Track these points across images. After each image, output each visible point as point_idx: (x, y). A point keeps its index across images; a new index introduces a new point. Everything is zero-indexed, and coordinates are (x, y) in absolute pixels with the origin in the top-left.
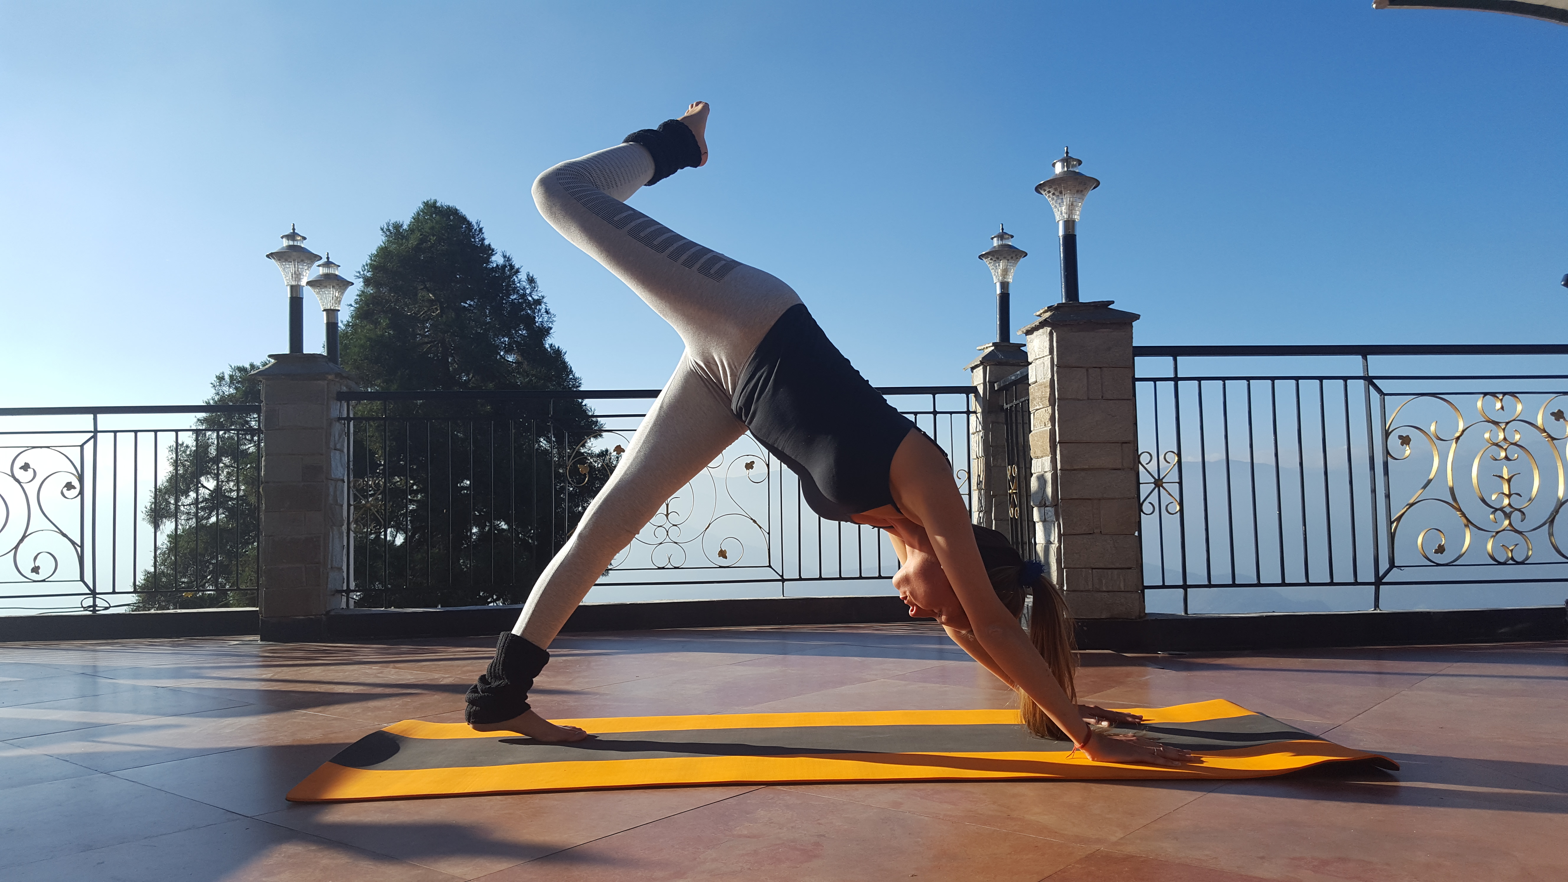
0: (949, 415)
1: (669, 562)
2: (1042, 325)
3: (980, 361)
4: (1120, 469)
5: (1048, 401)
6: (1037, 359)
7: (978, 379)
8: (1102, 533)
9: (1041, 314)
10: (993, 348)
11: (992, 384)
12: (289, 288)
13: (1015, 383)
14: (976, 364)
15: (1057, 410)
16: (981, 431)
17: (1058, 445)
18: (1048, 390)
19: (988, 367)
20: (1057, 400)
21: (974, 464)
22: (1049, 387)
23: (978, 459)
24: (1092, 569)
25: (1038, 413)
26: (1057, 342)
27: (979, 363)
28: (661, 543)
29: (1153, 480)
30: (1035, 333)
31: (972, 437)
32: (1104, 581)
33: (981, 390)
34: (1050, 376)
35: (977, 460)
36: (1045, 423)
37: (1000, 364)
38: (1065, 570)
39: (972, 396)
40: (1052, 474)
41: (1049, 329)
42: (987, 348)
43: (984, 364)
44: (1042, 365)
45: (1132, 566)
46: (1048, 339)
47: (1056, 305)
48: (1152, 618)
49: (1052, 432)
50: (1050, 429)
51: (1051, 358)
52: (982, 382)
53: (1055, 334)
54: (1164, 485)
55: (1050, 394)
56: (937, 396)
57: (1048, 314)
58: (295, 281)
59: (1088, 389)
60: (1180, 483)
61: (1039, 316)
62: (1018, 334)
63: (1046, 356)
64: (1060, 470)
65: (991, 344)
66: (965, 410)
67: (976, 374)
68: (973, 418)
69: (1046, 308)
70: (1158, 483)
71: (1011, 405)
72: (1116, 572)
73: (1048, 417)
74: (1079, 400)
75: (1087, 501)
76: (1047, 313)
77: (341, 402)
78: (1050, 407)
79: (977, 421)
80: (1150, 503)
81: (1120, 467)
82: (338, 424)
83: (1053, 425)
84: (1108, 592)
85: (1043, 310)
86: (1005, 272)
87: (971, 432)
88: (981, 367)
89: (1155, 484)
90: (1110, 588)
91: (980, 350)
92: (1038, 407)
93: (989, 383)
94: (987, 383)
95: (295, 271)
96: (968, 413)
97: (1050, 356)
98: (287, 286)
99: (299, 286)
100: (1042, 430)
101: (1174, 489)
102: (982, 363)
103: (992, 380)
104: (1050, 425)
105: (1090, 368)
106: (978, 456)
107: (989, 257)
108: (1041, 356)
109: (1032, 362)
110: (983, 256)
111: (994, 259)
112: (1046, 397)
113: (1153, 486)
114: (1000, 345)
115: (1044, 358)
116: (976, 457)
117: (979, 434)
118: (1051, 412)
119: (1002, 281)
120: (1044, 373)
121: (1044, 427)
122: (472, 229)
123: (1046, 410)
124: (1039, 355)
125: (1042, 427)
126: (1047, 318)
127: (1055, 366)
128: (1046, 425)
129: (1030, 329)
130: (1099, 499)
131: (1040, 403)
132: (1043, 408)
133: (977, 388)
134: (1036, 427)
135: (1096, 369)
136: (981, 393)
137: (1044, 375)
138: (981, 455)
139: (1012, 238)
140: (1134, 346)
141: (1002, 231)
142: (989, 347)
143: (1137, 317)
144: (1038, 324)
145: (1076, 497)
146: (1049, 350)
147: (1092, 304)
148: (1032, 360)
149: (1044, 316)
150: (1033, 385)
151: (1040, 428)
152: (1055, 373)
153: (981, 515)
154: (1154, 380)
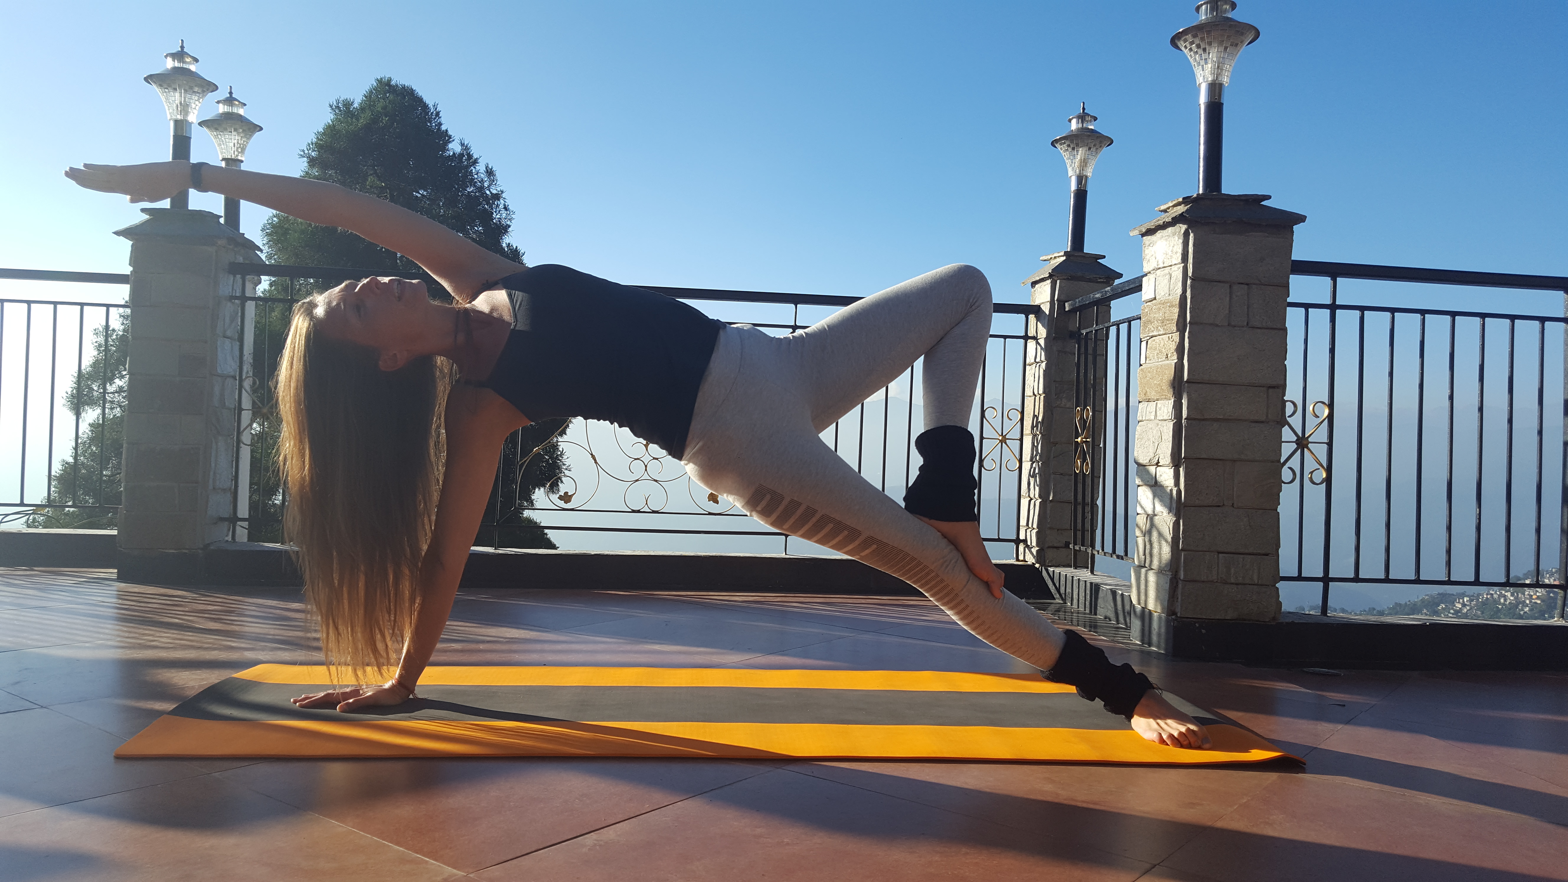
0: (1003, 339)
1: (647, 504)
2: (1175, 221)
3: (1050, 273)
4: (1262, 422)
5: (1175, 325)
6: (1159, 268)
7: (1042, 296)
8: (1235, 505)
9: (1168, 208)
10: (1064, 258)
11: (1061, 303)
12: (172, 124)
13: (1097, 302)
14: (1043, 277)
15: (1188, 338)
16: (1042, 362)
17: (1186, 385)
18: (1176, 310)
19: (1058, 282)
20: (1188, 325)
21: (1029, 402)
22: (1177, 305)
23: (1036, 396)
24: (1219, 553)
25: (1154, 340)
26: (1194, 245)
27: (1048, 275)
28: (637, 480)
29: (1295, 438)
30: (1160, 234)
31: (1027, 367)
32: (1233, 571)
33: (1046, 309)
34: (1179, 291)
35: (1034, 397)
36: (1167, 355)
37: (1072, 278)
38: (1183, 553)
39: (1032, 317)
40: (1174, 423)
41: (1183, 227)
42: (1055, 257)
43: (1054, 277)
44: (1168, 277)
45: (1269, 552)
46: (1181, 241)
47: (1195, 196)
48: (1287, 621)
49: (1179, 367)
50: (1176, 363)
51: (1183, 267)
52: (1049, 300)
53: (1192, 235)
54: (1310, 445)
55: (1178, 315)
57: (1182, 209)
58: (181, 114)
59: (1230, 311)
60: (1330, 444)
61: (1165, 211)
62: (1131, 235)
63: (1175, 264)
64: (1185, 419)
65: (1062, 253)
66: (1023, 334)
67: (1039, 289)
68: (1031, 344)
69: (1181, 200)
70: (1302, 443)
71: (1088, 330)
72: (1249, 558)
73: (1173, 346)
74: (1217, 326)
75: (1218, 461)
76: (1179, 207)
77: (234, 276)
78: (1178, 333)
79: (1036, 348)
80: (1290, 468)
81: (1263, 418)
82: (229, 304)
83: (1180, 358)
84: (1236, 584)
85: (1174, 202)
86: (1084, 163)
87: (1028, 361)
88: (1049, 281)
89: (1296, 444)
90: (1240, 580)
91: (1045, 260)
92: (1155, 333)
93: (1059, 303)
94: (1056, 302)
95: (181, 103)
96: (1026, 338)
97: (1183, 265)
98: (170, 120)
99: (187, 121)
100: (1160, 363)
101: (1321, 452)
102: (1051, 276)
103: (1062, 298)
104: (1175, 357)
105: (1235, 283)
106: (1036, 393)
107: (1064, 143)
108: (1165, 265)
109: (1150, 273)
110: (1056, 141)
111: (1072, 146)
112: (1172, 320)
113: (1295, 446)
114: (1073, 255)
115: (1170, 267)
116: (1032, 394)
117: (1040, 365)
118: (1178, 340)
119: (1080, 174)
120: (1169, 288)
121: (1164, 360)
122: (429, 112)
123: (1170, 337)
124: (1164, 263)
125: (1162, 360)
126: (1183, 212)
127: (1189, 278)
128: (1169, 357)
129: (1154, 227)
130: (1234, 461)
131: (1159, 328)
132: (1164, 334)
133: (1041, 306)
134: (1150, 360)
135: (1243, 286)
136: (1047, 313)
137: (1169, 291)
138: (1041, 392)
139: (1095, 120)
140: (1292, 259)
141: (1083, 111)
142: (1059, 257)
143: (1301, 219)
144: (1170, 220)
145: (1204, 456)
146: (1181, 256)
147: (1242, 198)
148: (1150, 270)
149: (1174, 211)
150: (1148, 304)
151: (1157, 361)
152: (1188, 288)
153: (1034, 465)
154: (1307, 306)
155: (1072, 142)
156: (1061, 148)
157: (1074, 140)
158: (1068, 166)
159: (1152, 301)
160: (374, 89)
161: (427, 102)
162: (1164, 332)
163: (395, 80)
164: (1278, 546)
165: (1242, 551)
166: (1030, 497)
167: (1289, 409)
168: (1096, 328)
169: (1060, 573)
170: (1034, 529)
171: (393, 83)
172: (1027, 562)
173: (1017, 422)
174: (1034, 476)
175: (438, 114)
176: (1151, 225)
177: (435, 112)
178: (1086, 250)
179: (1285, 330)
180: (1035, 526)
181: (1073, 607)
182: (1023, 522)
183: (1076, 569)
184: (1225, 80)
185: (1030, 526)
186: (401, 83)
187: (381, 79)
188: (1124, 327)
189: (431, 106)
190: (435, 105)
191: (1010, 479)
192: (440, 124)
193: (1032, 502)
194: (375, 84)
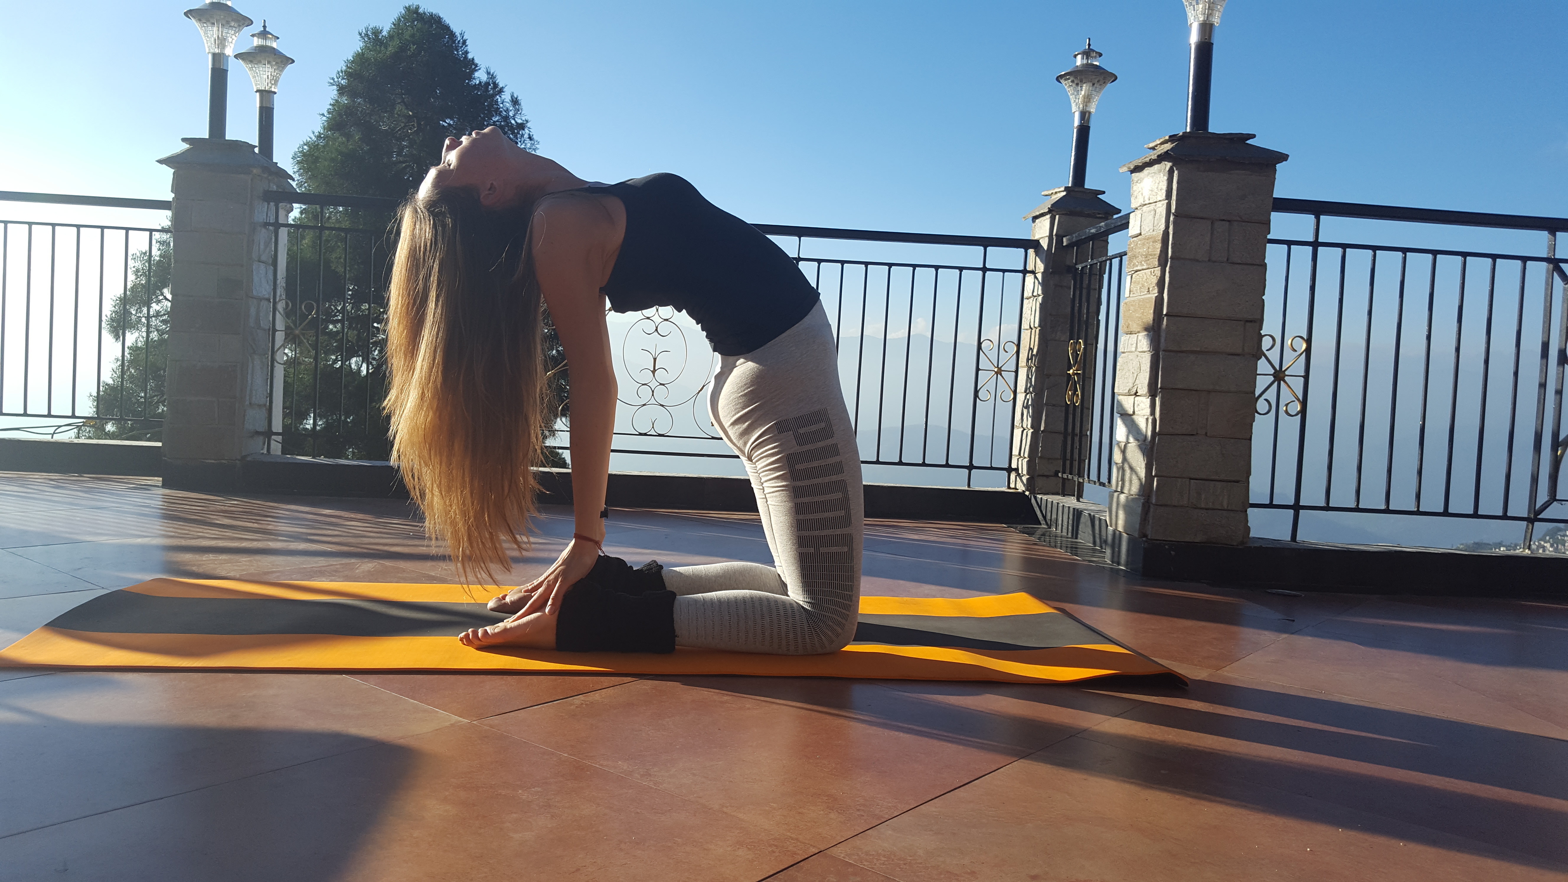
0: (1001, 273)
1: (653, 427)
2: (1160, 159)
3: (1049, 208)
4: (1238, 355)
5: (1157, 260)
6: (1145, 205)
7: (1042, 231)
8: (1208, 434)
9: (1156, 146)
10: (1064, 193)
11: (1060, 238)
12: (210, 56)
13: (1093, 237)
14: (1042, 211)
15: (1169, 272)
16: (1039, 296)
17: (1165, 318)
18: (1159, 246)
19: (1057, 217)
20: (1169, 260)
21: (1025, 335)
22: (1160, 241)
23: (1032, 329)
24: (1191, 479)
25: (1138, 275)
26: (1178, 183)
27: (1047, 210)
28: (644, 405)
29: (1272, 371)
30: (1147, 171)
31: (1025, 301)
32: (1203, 496)
33: (1045, 244)
34: (1163, 227)
35: (1030, 331)
36: (1149, 289)
37: (1072, 213)
38: (1155, 479)
39: (1031, 252)
40: (1152, 355)
41: (1169, 165)
42: (1056, 193)
43: (1053, 213)
44: (1153, 212)
45: (1239, 480)
46: (1166, 178)
47: (1181, 134)
48: (1256, 545)
49: (1159, 301)
50: (1156, 297)
51: (1167, 203)
52: (1048, 234)
53: (1176, 172)
54: (1286, 378)
55: (1161, 251)
56: (989, 249)
57: (1168, 146)
58: (218, 48)
59: (1210, 247)
60: (1306, 378)
61: (1153, 148)
62: (1121, 171)
63: (1160, 201)
64: (1163, 351)
65: (1063, 189)
66: (1022, 268)
67: (1039, 224)
68: (1030, 278)
69: (1167, 138)
70: (1279, 376)
71: (1083, 265)
72: (1219, 484)
73: (1155, 280)
74: (1197, 261)
75: (1193, 392)
76: (1166, 145)
77: (269, 204)
78: (1160, 268)
79: (1034, 282)
80: (1266, 400)
81: (1238, 351)
82: (264, 230)
83: (1161, 292)
84: (1206, 509)
85: (1161, 140)
86: (1088, 99)
87: (1025, 295)
88: (1048, 216)
89: (1274, 377)
90: (1210, 505)
91: (1046, 195)
92: (1139, 268)
93: (1056, 238)
94: (1054, 237)
95: (219, 36)
96: (1025, 272)
97: (1167, 201)
98: (209, 53)
99: (224, 54)
100: (1143, 297)
101: (1297, 384)
102: (1050, 211)
103: (1061, 233)
104: (1156, 291)
105: (1217, 220)
106: (1032, 326)
107: (1069, 79)
108: (1151, 201)
109: (1137, 209)
110: (1061, 76)
111: (1075, 82)
112: (1155, 255)
113: (1272, 378)
114: (1073, 191)
115: (1155, 204)
116: (1029, 327)
117: (1036, 299)
118: (1159, 275)
119: (1083, 109)
120: (1154, 224)
121: (1146, 294)
122: (456, 40)
123: (1153, 271)
124: (1149, 199)
125: (1144, 294)
126: (1168, 150)
127: (1172, 214)
128: (1150, 291)
129: (1141, 164)
130: (1209, 391)
131: (1143, 262)
132: (1147, 269)
133: (1040, 241)
134: (1134, 294)
135: (1224, 222)
136: (1046, 248)
137: (1154, 227)
138: (1036, 325)
139: (1100, 56)
140: (1274, 196)
141: (1089, 47)
142: (1059, 192)
143: (1284, 157)
144: (1156, 158)
145: (1180, 386)
146: (1165, 193)
147: (1228, 137)
148: (1137, 206)
149: (1162, 148)
150: (1134, 239)
151: (1140, 294)
152: (1170, 224)
153: (1028, 397)
154: (1289, 243)
155: (1076, 78)
156: (1066, 84)
157: (1078, 76)
158: (1072, 101)
159: (1137, 236)
160: (402, 17)
161: (454, 30)
162: (1147, 267)
163: (422, 8)
164: (1249, 473)
165: (1213, 478)
166: (1023, 427)
167: (1266, 343)
168: (1091, 263)
169: (1047, 500)
170: (1025, 458)
171: (421, 11)
172: (1018, 489)
173: (1013, 355)
174: (1027, 407)
175: (464, 42)
176: (1139, 162)
177: (461, 40)
178: (1087, 185)
179: (1264, 266)
180: (1026, 455)
181: (1057, 531)
182: (1015, 451)
183: (1064, 496)
184: (1216, 20)
185: (1022, 455)
186: (428, 11)
187: (410, 6)
188: (1116, 262)
189: (458, 34)
190: (462, 34)
191: (1005, 410)
192: (467, 53)
193: (1025, 432)
194: (403, 12)
